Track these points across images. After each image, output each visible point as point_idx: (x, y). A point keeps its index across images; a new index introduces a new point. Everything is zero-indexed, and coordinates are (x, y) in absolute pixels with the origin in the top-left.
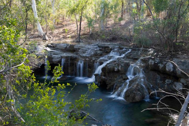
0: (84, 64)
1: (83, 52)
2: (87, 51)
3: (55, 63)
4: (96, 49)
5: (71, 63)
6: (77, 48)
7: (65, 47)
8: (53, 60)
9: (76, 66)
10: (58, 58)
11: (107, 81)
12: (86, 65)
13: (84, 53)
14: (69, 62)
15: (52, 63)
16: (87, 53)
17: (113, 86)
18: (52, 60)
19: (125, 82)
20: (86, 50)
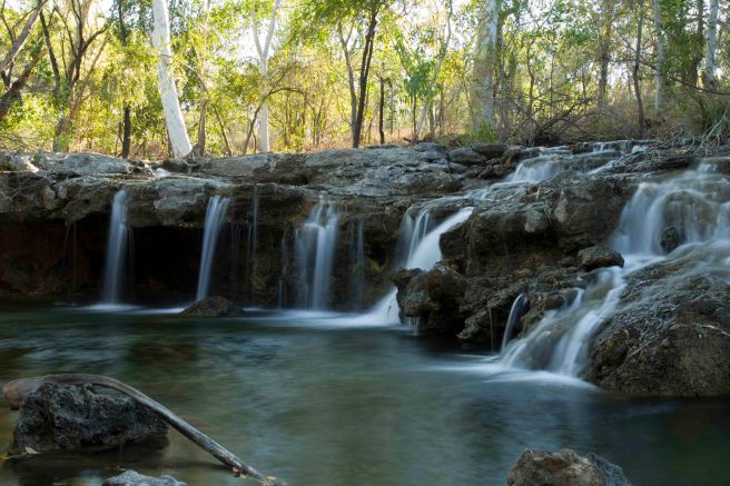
0: (343, 228)
1: (349, 177)
2: (370, 170)
3: (165, 223)
4: (425, 166)
5: (262, 228)
6: (321, 163)
7: (258, 164)
8: (157, 204)
9: (291, 243)
10: (185, 193)
11: (468, 294)
12: (356, 239)
13: (353, 182)
14: (251, 219)
15: (147, 222)
16: (371, 177)
17: (501, 312)
18: (152, 204)
19: (594, 279)
20: (367, 166)
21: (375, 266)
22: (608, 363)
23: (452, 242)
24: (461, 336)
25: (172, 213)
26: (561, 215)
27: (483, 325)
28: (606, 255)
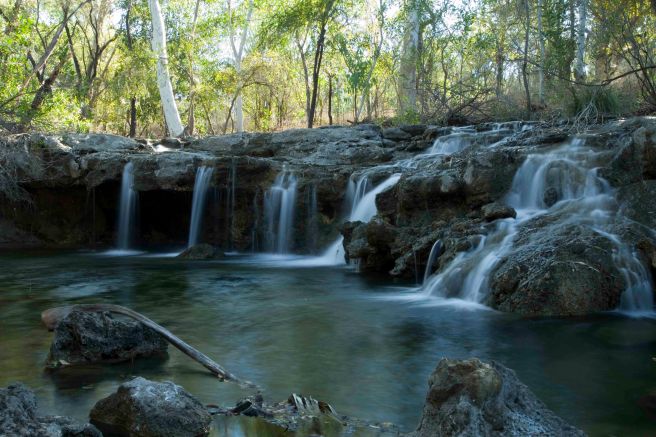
0: (301, 190)
1: (306, 151)
2: (322, 145)
3: (164, 187)
4: (364, 142)
5: (238, 190)
6: (283, 140)
7: (234, 141)
8: (157, 173)
9: (261, 202)
10: (178, 164)
11: (397, 240)
12: (311, 198)
13: (308, 155)
14: (231, 184)
15: (150, 187)
16: (322, 150)
17: (423, 254)
18: (153, 174)
19: (493, 228)
20: (319, 142)
21: (326, 220)
22: (504, 291)
23: (385, 201)
24: (392, 272)
25: (169, 180)
26: (468, 179)
27: (409, 264)
28: (503, 210)
